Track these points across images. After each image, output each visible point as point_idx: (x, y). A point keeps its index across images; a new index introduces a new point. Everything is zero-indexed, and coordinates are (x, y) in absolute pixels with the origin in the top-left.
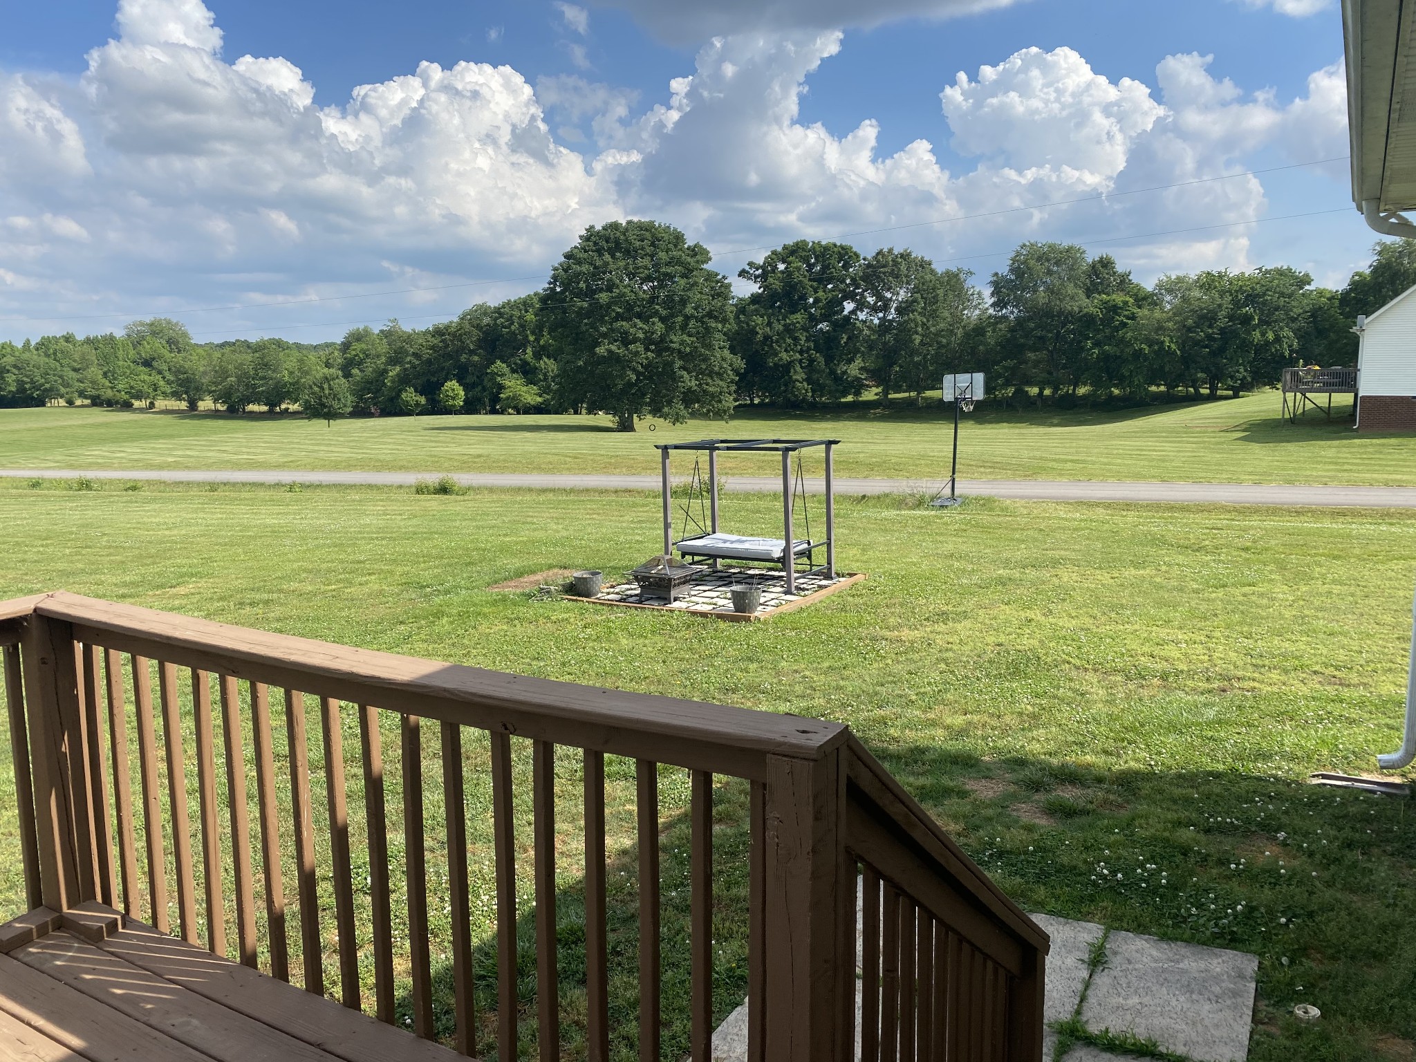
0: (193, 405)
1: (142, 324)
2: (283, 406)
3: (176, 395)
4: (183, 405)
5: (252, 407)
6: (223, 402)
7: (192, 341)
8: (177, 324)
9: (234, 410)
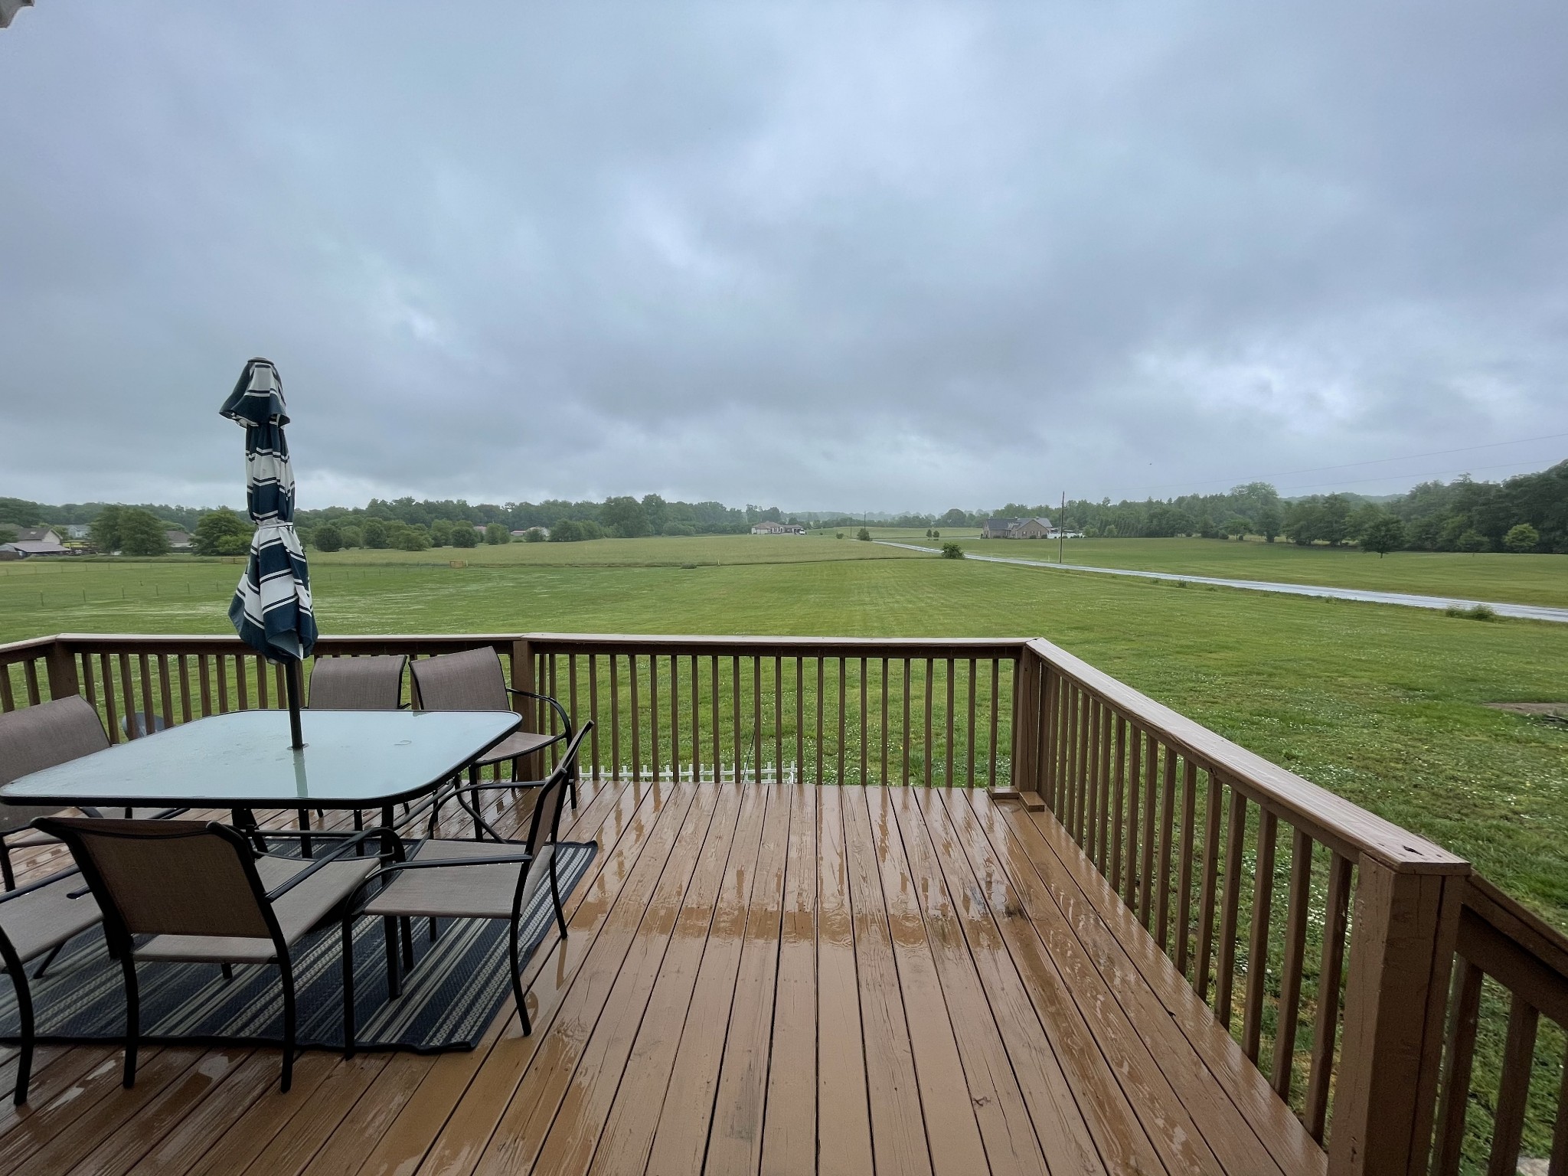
0: (1270, 539)
1: (1242, 487)
2: (1344, 542)
3: (1260, 533)
4: (1264, 539)
5: (1316, 542)
6: (1294, 538)
7: (1278, 497)
8: (1269, 486)
9: (1303, 542)
